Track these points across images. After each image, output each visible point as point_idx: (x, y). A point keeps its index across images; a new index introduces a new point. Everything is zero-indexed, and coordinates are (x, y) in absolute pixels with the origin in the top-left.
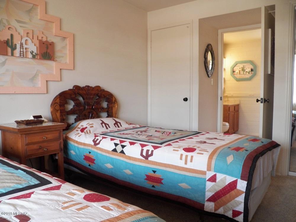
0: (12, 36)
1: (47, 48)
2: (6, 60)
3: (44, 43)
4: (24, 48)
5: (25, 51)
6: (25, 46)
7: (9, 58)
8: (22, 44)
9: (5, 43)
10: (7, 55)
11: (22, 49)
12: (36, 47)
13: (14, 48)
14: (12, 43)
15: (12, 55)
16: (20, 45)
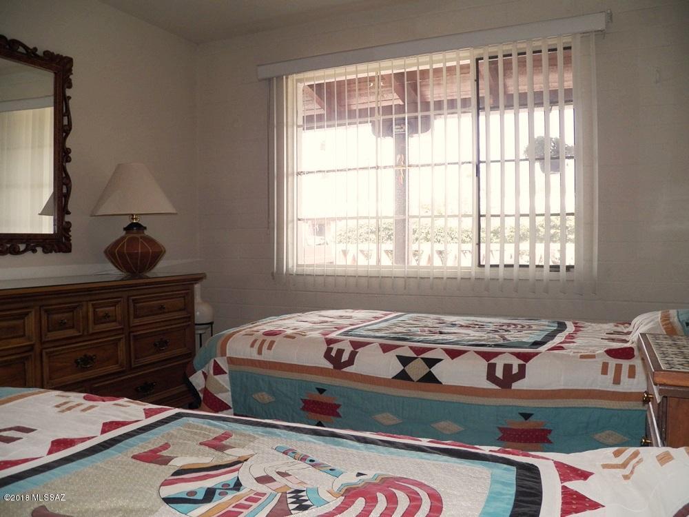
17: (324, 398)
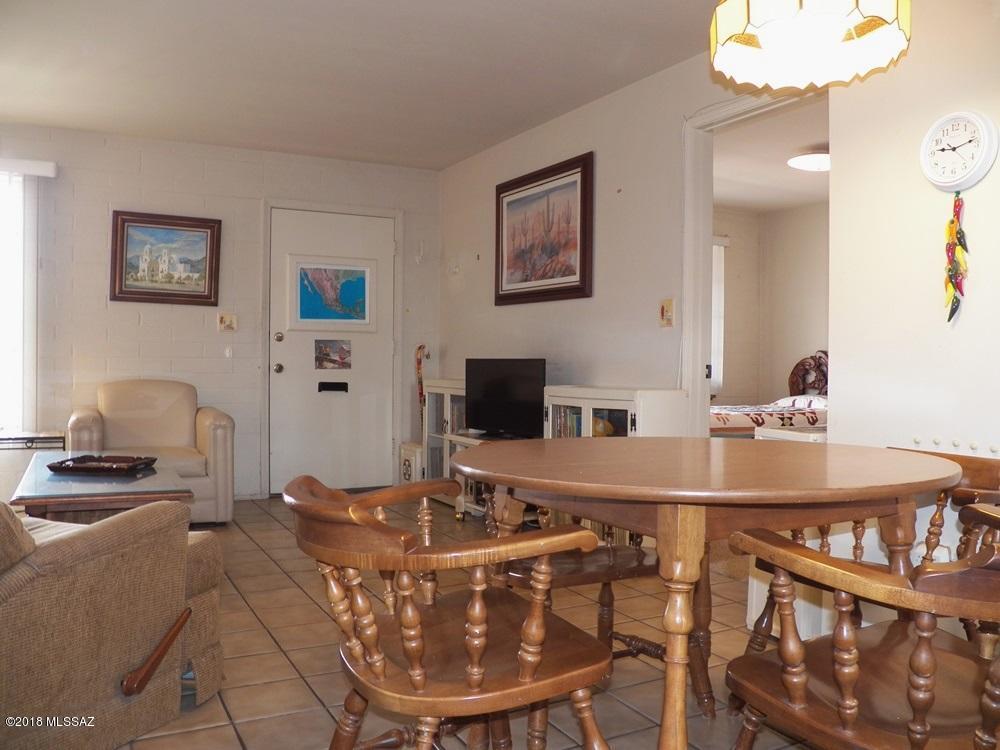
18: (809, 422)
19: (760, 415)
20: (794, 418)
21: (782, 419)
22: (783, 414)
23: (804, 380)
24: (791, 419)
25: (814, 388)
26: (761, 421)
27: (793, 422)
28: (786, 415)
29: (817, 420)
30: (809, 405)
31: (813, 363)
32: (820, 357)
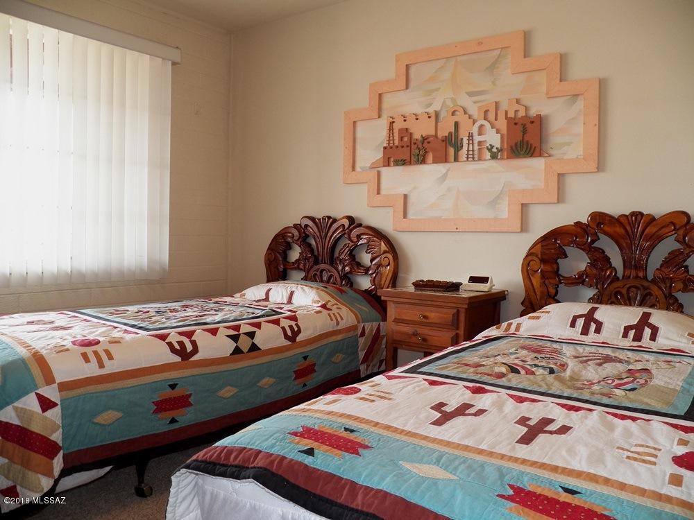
0: (457, 124)
1: (525, 131)
2: (448, 170)
3: (516, 124)
4: (476, 142)
5: (476, 147)
6: (477, 138)
7: (452, 165)
8: (472, 136)
9: (443, 141)
10: (446, 161)
11: (471, 146)
12: (499, 135)
13: (458, 147)
14: (457, 137)
15: (456, 159)
16: (467, 138)
17: (177, 392)
18: (286, 336)
19: (189, 335)
20: (259, 333)
21: (235, 338)
22: (237, 328)
23: (285, 257)
24: (251, 335)
25: (298, 268)
26: (189, 348)
27: (257, 341)
28: (246, 328)
29: (299, 331)
30: (290, 301)
31: (296, 233)
32: (306, 226)
